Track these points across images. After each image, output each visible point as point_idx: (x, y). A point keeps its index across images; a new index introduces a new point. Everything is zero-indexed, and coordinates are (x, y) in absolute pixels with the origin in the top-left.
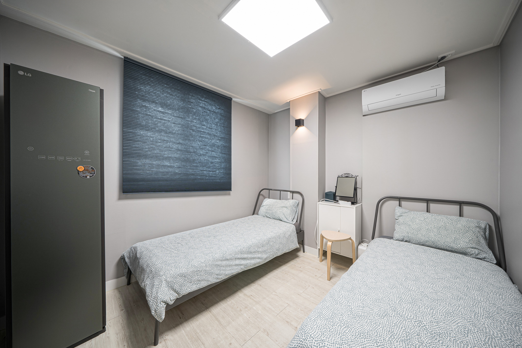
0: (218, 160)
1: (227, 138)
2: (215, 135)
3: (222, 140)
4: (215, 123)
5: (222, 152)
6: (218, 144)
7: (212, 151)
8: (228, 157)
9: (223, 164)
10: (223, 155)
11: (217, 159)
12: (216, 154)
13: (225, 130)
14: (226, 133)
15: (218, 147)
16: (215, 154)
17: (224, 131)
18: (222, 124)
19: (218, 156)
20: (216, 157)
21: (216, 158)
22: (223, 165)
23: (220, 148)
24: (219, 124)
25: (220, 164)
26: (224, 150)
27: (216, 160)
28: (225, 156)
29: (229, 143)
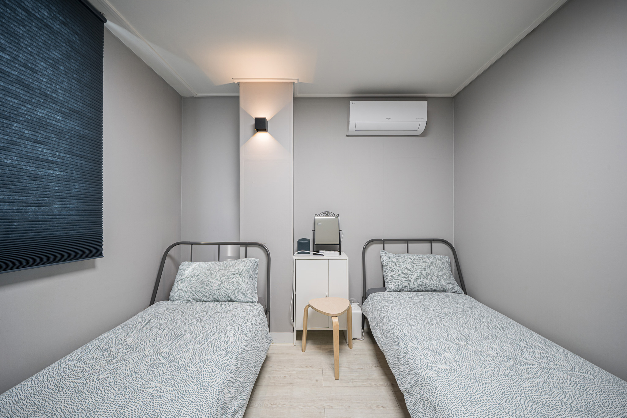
0: (59, 173)
1: (90, 115)
2: (47, 96)
3: (73, 117)
4: (50, 61)
5: (74, 151)
6: (59, 125)
7: (36, 142)
8: (91, 167)
9: (76, 184)
10: (76, 161)
11: (57, 169)
12: (53, 152)
13: (84, 94)
14: (86, 101)
15: (60, 133)
16: (49, 151)
17: (80, 94)
18: (75, 72)
19: (58, 160)
20: (52, 162)
21: (51, 165)
22: (76, 188)
23: (67, 137)
24: (62, 68)
25: (66, 183)
26: (79, 147)
27: (51, 172)
28: (84, 163)
29: (95, 131)
